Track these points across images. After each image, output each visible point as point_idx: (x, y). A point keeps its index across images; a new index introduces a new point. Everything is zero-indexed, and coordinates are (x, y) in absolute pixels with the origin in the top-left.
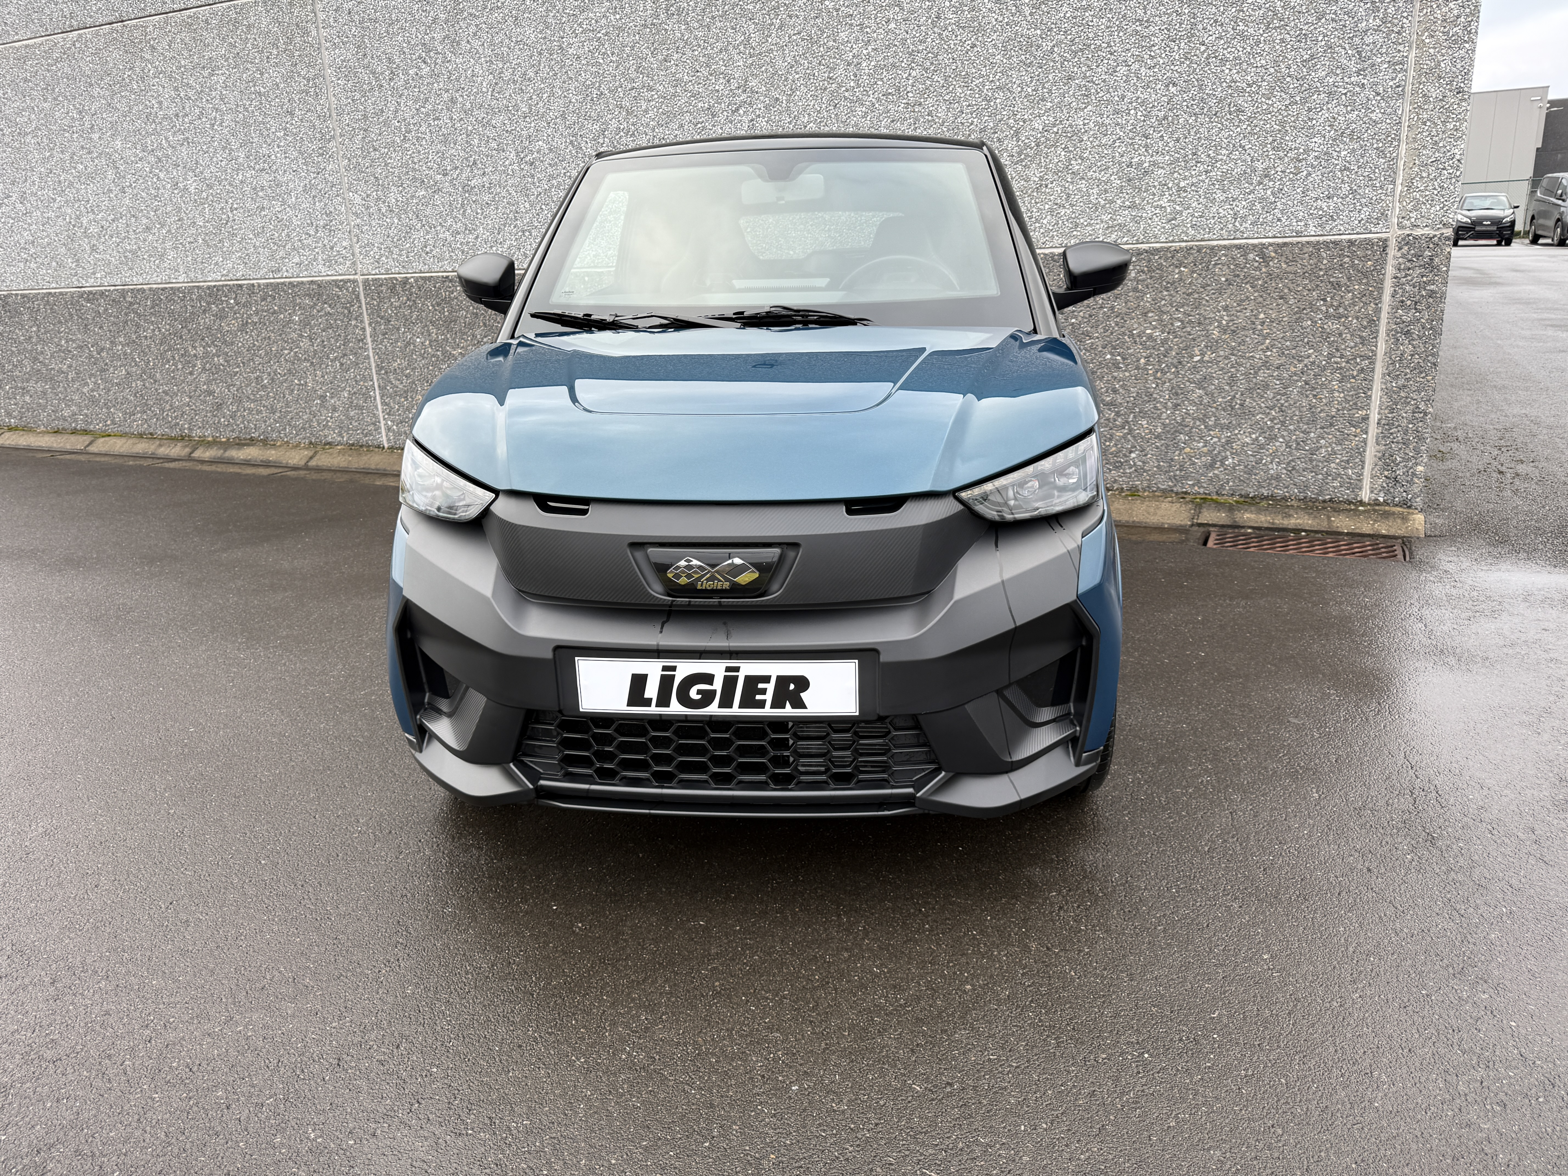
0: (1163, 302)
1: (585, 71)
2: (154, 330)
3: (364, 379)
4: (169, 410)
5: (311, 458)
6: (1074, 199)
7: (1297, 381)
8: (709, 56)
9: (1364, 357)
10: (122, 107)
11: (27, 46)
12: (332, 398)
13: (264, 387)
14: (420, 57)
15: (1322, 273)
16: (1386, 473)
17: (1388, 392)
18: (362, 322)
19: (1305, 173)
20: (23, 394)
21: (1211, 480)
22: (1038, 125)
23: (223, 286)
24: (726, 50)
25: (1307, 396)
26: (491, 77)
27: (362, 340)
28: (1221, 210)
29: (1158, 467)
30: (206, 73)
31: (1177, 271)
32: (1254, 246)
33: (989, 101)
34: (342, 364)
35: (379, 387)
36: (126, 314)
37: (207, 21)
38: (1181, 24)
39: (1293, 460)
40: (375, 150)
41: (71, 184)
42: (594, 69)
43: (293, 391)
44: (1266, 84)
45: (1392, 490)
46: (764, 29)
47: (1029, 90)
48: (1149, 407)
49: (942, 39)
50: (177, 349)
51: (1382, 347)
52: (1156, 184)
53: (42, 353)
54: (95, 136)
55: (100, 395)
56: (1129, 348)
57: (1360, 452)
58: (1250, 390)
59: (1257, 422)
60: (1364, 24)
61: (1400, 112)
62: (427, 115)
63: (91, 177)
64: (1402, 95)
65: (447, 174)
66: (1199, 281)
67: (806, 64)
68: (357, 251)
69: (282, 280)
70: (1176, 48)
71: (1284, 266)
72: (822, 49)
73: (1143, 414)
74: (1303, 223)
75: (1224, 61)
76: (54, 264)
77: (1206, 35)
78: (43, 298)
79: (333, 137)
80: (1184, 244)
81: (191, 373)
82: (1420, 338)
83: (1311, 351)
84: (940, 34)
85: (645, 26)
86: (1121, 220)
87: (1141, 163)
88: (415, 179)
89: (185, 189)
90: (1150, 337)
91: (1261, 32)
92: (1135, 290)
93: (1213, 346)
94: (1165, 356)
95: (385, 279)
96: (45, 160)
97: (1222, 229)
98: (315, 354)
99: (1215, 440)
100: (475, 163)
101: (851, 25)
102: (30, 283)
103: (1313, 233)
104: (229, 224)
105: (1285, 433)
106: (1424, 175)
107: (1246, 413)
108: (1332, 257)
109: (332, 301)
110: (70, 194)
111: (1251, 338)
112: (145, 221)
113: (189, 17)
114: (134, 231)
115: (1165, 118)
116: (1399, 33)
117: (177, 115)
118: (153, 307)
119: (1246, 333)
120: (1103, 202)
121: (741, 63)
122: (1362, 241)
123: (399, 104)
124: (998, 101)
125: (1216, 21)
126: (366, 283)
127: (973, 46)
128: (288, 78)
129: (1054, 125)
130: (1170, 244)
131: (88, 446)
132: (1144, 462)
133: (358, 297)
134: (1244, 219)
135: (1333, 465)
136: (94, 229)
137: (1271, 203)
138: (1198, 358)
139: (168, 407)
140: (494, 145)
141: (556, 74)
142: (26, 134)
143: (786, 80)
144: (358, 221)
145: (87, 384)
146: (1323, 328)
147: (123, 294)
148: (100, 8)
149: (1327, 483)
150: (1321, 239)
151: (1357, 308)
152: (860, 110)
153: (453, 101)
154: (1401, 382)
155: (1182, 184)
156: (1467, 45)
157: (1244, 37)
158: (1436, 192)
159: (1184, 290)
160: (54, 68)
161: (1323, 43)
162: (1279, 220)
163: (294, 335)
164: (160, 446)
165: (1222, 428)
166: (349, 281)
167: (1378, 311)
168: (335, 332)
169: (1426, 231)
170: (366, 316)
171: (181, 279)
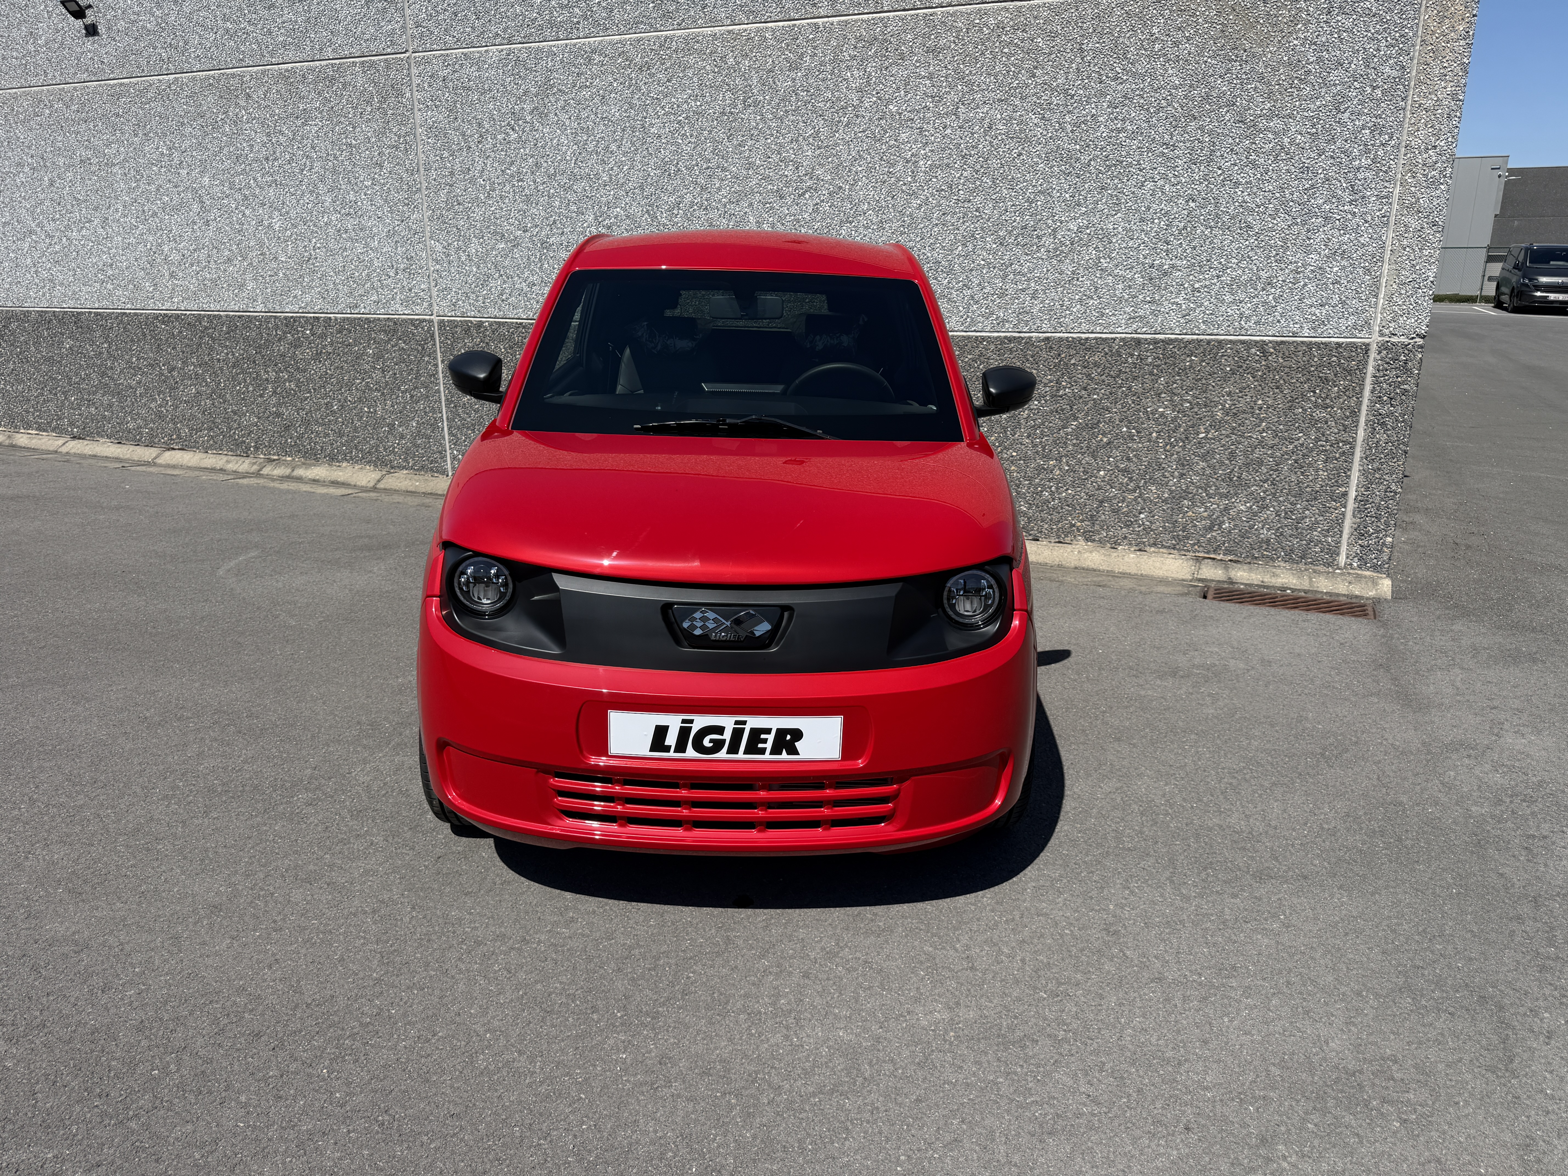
0: (1175, 385)
1: (665, 149)
2: (227, 354)
3: (433, 410)
4: (237, 428)
5: (379, 481)
6: (1101, 292)
7: (1288, 459)
8: (781, 145)
9: (1346, 443)
10: (213, 148)
11: (121, 84)
12: (400, 426)
13: (333, 413)
14: (509, 124)
15: (1312, 369)
16: (1360, 542)
17: (1364, 473)
18: (435, 358)
19: (1302, 283)
20: (89, 405)
21: (1209, 540)
22: (1073, 226)
23: (300, 317)
24: (797, 141)
25: (1296, 473)
26: (575, 147)
27: (434, 375)
28: (1229, 310)
29: (1164, 527)
30: (299, 123)
31: (1188, 359)
32: (1256, 342)
33: (1031, 203)
34: (412, 397)
35: (448, 419)
36: (200, 338)
37: (304, 76)
38: (1202, 150)
39: (1281, 527)
40: (459, 204)
41: (155, 214)
42: (674, 148)
43: (361, 417)
44: (1272, 206)
45: (1365, 557)
46: (834, 126)
47: (1067, 196)
48: (1158, 475)
49: (992, 146)
50: (250, 373)
51: (1361, 434)
52: (1174, 283)
53: (112, 368)
54: (184, 172)
55: (167, 411)
56: (1143, 423)
57: (1339, 522)
58: (1247, 465)
59: (1252, 493)
60: (1357, 162)
61: (1384, 238)
62: (512, 176)
63: (176, 209)
64: (1387, 224)
65: (527, 231)
66: (1207, 369)
67: (869, 159)
68: (435, 293)
69: (359, 316)
70: (1197, 170)
71: (1281, 361)
72: (884, 147)
73: (1153, 481)
74: (1298, 326)
75: (1237, 184)
76: (131, 286)
77: (1223, 162)
78: (117, 317)
79: (419, 190)
80: (1195, 337)
81: (261, 396)
82: (1394, 429)
83: (1301, 435)
84: (991, 142)
85: (723, 113)
86: (1142, 312)
87: (1161, 265)
88: (495, 233)
89: (270, 226)
90: (1162, 415)
91: (1270, 162)
92: (1151, 374)
93: (1217, 425)
94: (1174, 432)
95: (460, 321)
96: (131, 190)
97: (1229, 326)
98: (386, 386)
99: (1215, 506)
100: (555, 222)
101: (912, 128)
102: (105, 303)
103: (1306, 334)
104: (311, 261)
105: (1275, 504)
106: (1403, 292)
107: (1242, 484)
108: (1322, 356)
109: (407, 337)
110: (153, 223)
111: (1250, 421)
112: (227, 253)
113: (287, 70)
114: (215, 262)
115: (1185, 228)
116: (1386, 172)
117: (267, 159)
118: (228, 333)
119: (1245, 416)
120: (1127, 297)
121: (809, 153)
122: (1348, 344)
123: (485, 164)
124: (1039, 203)
125: (1232, 150)
126: (441, 324)
127: (1020, 155)
128: (381, 134)
129: (1087, 228)
130: (1183, 336)
131: (155, 458)
132: (1151, 522)
133: (432, 336)
134: (1248, 319)
135: (1315, 533)
136: (175, 257)
137: (1273, 307)
138: (1203, 435)
139: (235, 425)
140: (574, 208)
141: (637, 150)
142: (114, 165)
143: (849, 171)
144: (438, 266)
145: (155, 400)
146: (1311, 416)
147: (199, 318)
148: (198, 56)
149: (1310, 548)
150: (1313, 339)
151: (1341, 400)
152: (915, 203)
153: (537, 165)
154: (1376, 465)
155: (1197, 286)
156: (1442, 187)
157: (1254, 165)
158: (1411, 307)
159: (1194, 376)
160: (147, 106)
161: (1322, 176)
162: (1279, 321)
163: (367, 367)
164: (228, 462)
165: (1222, 496)
166: (425, 320)
167: (1359, 404)
168: (408, 366)
169: (1403, 339)
170: (439, 354)
171: (258, 309)
